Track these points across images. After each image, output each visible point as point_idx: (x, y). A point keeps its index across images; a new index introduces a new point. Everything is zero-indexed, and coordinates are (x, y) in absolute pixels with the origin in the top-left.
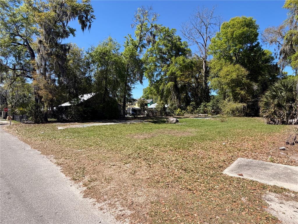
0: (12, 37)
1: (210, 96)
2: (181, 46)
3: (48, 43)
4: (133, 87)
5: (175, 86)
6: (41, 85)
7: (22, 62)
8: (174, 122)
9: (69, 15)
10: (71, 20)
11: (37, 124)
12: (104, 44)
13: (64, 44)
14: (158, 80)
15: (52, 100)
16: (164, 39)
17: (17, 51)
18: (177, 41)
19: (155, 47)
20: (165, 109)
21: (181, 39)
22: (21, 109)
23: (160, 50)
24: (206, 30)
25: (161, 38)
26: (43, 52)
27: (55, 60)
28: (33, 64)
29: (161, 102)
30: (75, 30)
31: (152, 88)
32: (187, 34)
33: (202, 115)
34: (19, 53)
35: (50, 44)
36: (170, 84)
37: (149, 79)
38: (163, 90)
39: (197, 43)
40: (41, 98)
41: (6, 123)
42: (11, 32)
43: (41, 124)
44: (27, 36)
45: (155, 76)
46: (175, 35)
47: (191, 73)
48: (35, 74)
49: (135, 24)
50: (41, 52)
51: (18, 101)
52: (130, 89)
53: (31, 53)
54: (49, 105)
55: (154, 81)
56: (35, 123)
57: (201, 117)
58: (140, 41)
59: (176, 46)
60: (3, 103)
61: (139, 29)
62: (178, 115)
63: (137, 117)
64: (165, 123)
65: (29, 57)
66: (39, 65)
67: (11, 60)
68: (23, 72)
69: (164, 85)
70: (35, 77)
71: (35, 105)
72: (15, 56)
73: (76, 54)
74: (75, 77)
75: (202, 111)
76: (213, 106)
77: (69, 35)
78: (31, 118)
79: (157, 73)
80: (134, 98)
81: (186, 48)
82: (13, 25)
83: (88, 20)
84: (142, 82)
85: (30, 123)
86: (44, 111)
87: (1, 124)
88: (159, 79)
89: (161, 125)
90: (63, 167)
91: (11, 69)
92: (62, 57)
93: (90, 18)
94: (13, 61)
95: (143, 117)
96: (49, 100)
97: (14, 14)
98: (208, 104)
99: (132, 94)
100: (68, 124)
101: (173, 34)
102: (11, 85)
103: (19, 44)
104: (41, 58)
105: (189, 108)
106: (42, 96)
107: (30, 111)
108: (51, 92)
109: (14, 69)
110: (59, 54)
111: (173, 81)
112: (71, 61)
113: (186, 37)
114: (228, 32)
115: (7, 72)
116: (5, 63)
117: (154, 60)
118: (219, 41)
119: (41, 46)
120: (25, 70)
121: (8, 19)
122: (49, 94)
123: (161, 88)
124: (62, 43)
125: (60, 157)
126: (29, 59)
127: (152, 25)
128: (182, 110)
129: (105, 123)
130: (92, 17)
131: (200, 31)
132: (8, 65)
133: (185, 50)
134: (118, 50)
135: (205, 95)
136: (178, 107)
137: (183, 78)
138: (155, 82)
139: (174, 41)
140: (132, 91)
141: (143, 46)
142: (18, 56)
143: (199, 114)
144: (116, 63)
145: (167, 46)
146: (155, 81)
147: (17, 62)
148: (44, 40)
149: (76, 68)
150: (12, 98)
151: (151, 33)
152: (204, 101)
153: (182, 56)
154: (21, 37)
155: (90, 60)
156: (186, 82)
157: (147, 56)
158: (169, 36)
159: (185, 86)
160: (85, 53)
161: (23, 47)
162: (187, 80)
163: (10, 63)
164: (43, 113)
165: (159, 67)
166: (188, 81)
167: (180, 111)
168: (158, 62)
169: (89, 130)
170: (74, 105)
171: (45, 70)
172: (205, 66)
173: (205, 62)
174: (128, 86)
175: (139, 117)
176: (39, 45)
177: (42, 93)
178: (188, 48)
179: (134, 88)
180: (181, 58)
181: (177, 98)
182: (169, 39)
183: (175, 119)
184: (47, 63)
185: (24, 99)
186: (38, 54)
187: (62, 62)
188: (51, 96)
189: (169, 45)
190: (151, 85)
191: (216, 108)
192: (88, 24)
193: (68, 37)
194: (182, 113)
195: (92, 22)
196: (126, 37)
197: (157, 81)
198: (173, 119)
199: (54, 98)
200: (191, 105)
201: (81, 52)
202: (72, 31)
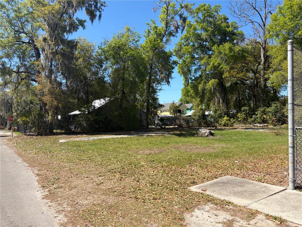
0: (17, 35)
1: (279, 97)
2: (227, 29)
3: (53, 40)
4: (159, 88)
5: (221, 84)
6: (46, 90)
7: (26, 63)
8: (206, 134)
9: (75, 6)
10: (77, 11)
11: (39, 137)
12: (119, 37)
13: (71, 40)
14: (196, 77)
15: (57, 108)
16: (203, 21)
17: (22, 50)
18: (222, 22)
19: (191, 33)
20: (204, 116)
21: (228, 19)
22: (24, 118)
23: (198, 37)
24: (264, 3)
25: (199, 21)
26: (48, 51)
27: (61, 60)
28: (38, 66)
29: (199, 108)
30: (85, 21)
31: (189, 88)
32: (237, 11)
33: (259, 125)
34: (24, 53)
35: (55, 42)
36: (212, 82)
37: (184, 76)
38: (204, 90)
39: (252, 22)
40: (45, 105)
41: (9, 135)
42: (16, 29)
43: (44, 136)
44: (32, 32)
45: (193, 71)
46: (220, 14)
47: (246, 65)
48: (40, 78)
49: (159, 7)
50: (46, 51)
51: (24, 108)
52: (154, 92)
53: (36, 52)
54: (54, 114)
55: (191, 78)
56: (37, 135)
57: (258, 128)
58: (167, 28)
59: (219, 29)
60: (9, 112)
61: (165, 12)
62: (224, 125)
63: (165, 127)
64: (194, 136)
65: (34, 57)
66: (44, 67)
67: (15, 62)
68: (28, 75)
69: (205, 83)
70: (40, 81)
71: (38, 114)
72: (19, 57)
73: (87, 51)
74: (85, 78)
75: (259, 120)
76: (276, 112)
77: (79, 28)
78: (34, 128)
79: (196, 67)
80: (161, 103)
81: (236, 31)
82: (18, 22)
83: (98, 9)
84: (169, 82)
85: (32, 135)
86: (48, 121)
87: (1, 136)
88: (198, 76)
89: (187, 138)
90: (41, 177)
91: (14, 72)
92: (69, 55)
93: (100, 7)
94: (17, 63)
95: (174, 128)
96: (54, 108)
97: (19, 9)
98: (268, 110)
99: (158, 97)
100: (74, 136)
101: (217, 12)
102: (15, 90)
103: (24, 43)
104: (46, 58)
105: (241, 116)
106: (46, 103)
107: (33, 120)
108: (56, 98)
109: (18, 72)
110: (65, 53)
111: (217, 78)
112: (81, 60)
113: (236, 15)
114: (293, 5)
115: (10, 76)
116: (9, 66)
117: (190, 50)
118: (282, 18)
119: (45, 44)
120: (29, 73)
121: (13, 15)
122: (54, 100)
123: (200, 87)
124: (69, 39)
125: (43, 169)
126: (34, 60)
127: (181, 6)
128: (231, 118)
129: (119, 135)
130: (102, 5)
131: (254, 5)
132: (12, 68)
133: (234, 34)
134: (137, 41)
135: (265, 97)
136: (225, 115)
137: (235, 73)
138: (193, 80)
139: (217, 23)
140: (158, 94)
141: (171, 34)
142: (22, 57)
143: (256, 125)
144: (133, 58)
145: (206, 30)
146: (193, 78)
147: (21, 64)
148: (49, 38)
149: (86, 67)
150: (18, 105)
151: (181, 16)
152: (262, 106)
153: (228, 42)
154: (26, 34)
155: (102, 57)
156: (239, 78)
157: (181, 46)
158: (210, 16)
159: (236, 84)
160: (97, 48)
161: (27, 46)
162: (241, 75)
163: (14, 65)
164: (47, 123)
165: (197, 59)
166: (242, 77)
167: (227, 120)
168: (197, 53)
169: (94, 143)
170: (84, 114)
171: (51, 72)
172: (264, 55)
173: (264, 49)
174: (153, 87)
175: (168, 129)
176: (44, 44)
177: (47, 99)
178: (239, 30)
179: (161, 89)
180: (227, 45)
181: (223, 101)
182: (211, 20)
183: (208, 131)
184: (53, 63)
185: (31, 106)
186: (43, 53)
187: (68, 61)
188: (55, 103)
189: (210, 29)
190: (186, 84)
191: (281, 115)
192: (98, 13)
193: (77, 31)
194: (230, 123)
195: (102, 10)
196: (148, 24)
197: (196, 79)
198: (205, 132)
199: (59, 105)
200: (244, 111)
201: (92, 48)
202: (82, 23)
